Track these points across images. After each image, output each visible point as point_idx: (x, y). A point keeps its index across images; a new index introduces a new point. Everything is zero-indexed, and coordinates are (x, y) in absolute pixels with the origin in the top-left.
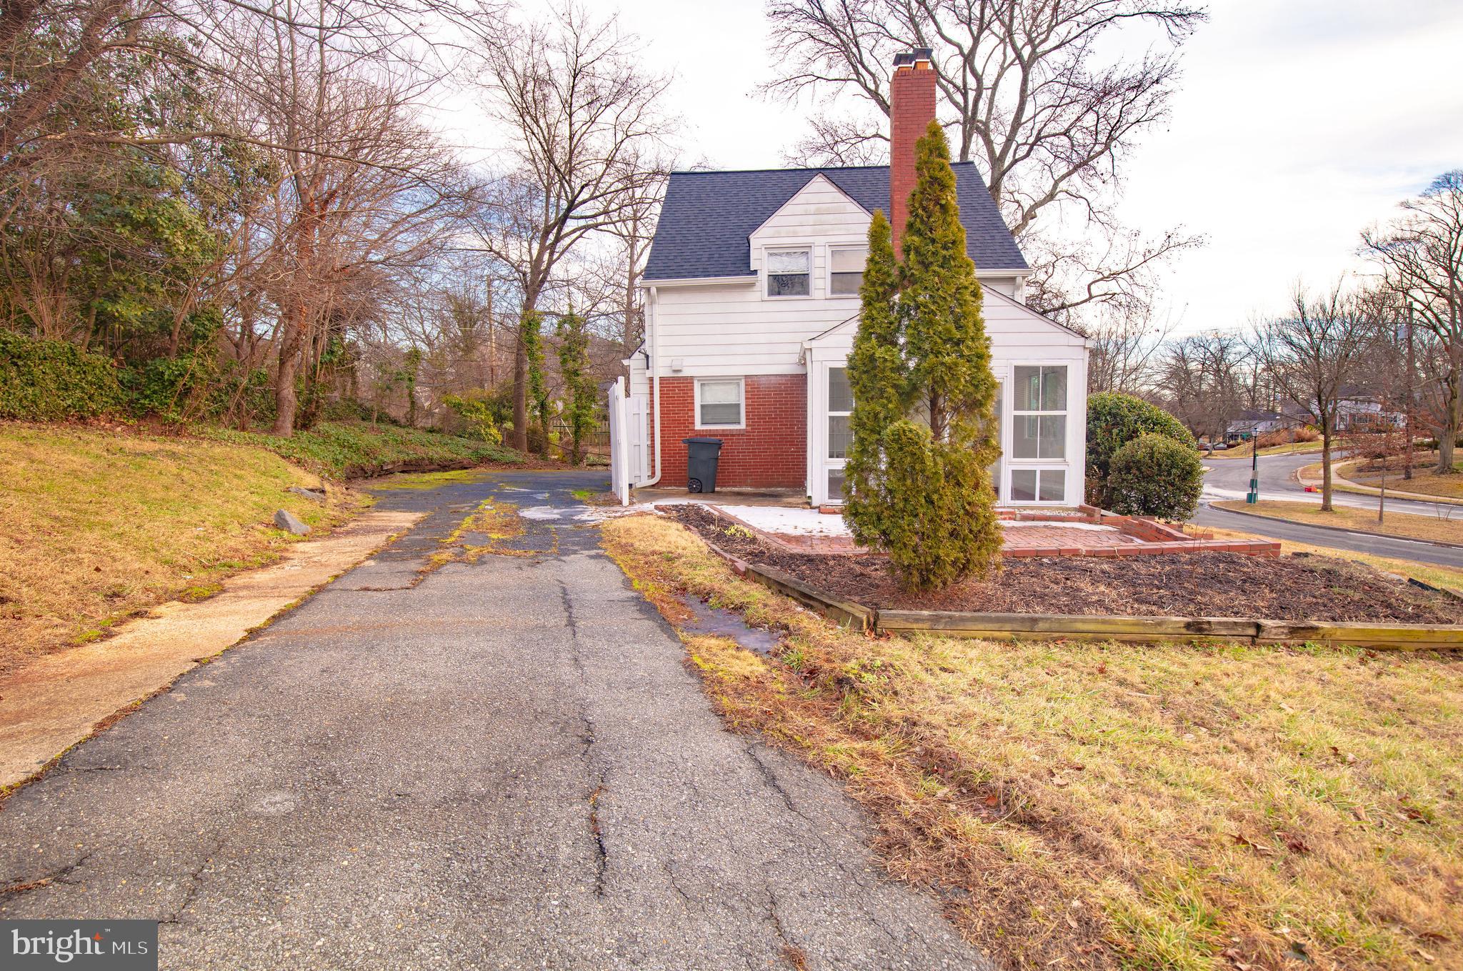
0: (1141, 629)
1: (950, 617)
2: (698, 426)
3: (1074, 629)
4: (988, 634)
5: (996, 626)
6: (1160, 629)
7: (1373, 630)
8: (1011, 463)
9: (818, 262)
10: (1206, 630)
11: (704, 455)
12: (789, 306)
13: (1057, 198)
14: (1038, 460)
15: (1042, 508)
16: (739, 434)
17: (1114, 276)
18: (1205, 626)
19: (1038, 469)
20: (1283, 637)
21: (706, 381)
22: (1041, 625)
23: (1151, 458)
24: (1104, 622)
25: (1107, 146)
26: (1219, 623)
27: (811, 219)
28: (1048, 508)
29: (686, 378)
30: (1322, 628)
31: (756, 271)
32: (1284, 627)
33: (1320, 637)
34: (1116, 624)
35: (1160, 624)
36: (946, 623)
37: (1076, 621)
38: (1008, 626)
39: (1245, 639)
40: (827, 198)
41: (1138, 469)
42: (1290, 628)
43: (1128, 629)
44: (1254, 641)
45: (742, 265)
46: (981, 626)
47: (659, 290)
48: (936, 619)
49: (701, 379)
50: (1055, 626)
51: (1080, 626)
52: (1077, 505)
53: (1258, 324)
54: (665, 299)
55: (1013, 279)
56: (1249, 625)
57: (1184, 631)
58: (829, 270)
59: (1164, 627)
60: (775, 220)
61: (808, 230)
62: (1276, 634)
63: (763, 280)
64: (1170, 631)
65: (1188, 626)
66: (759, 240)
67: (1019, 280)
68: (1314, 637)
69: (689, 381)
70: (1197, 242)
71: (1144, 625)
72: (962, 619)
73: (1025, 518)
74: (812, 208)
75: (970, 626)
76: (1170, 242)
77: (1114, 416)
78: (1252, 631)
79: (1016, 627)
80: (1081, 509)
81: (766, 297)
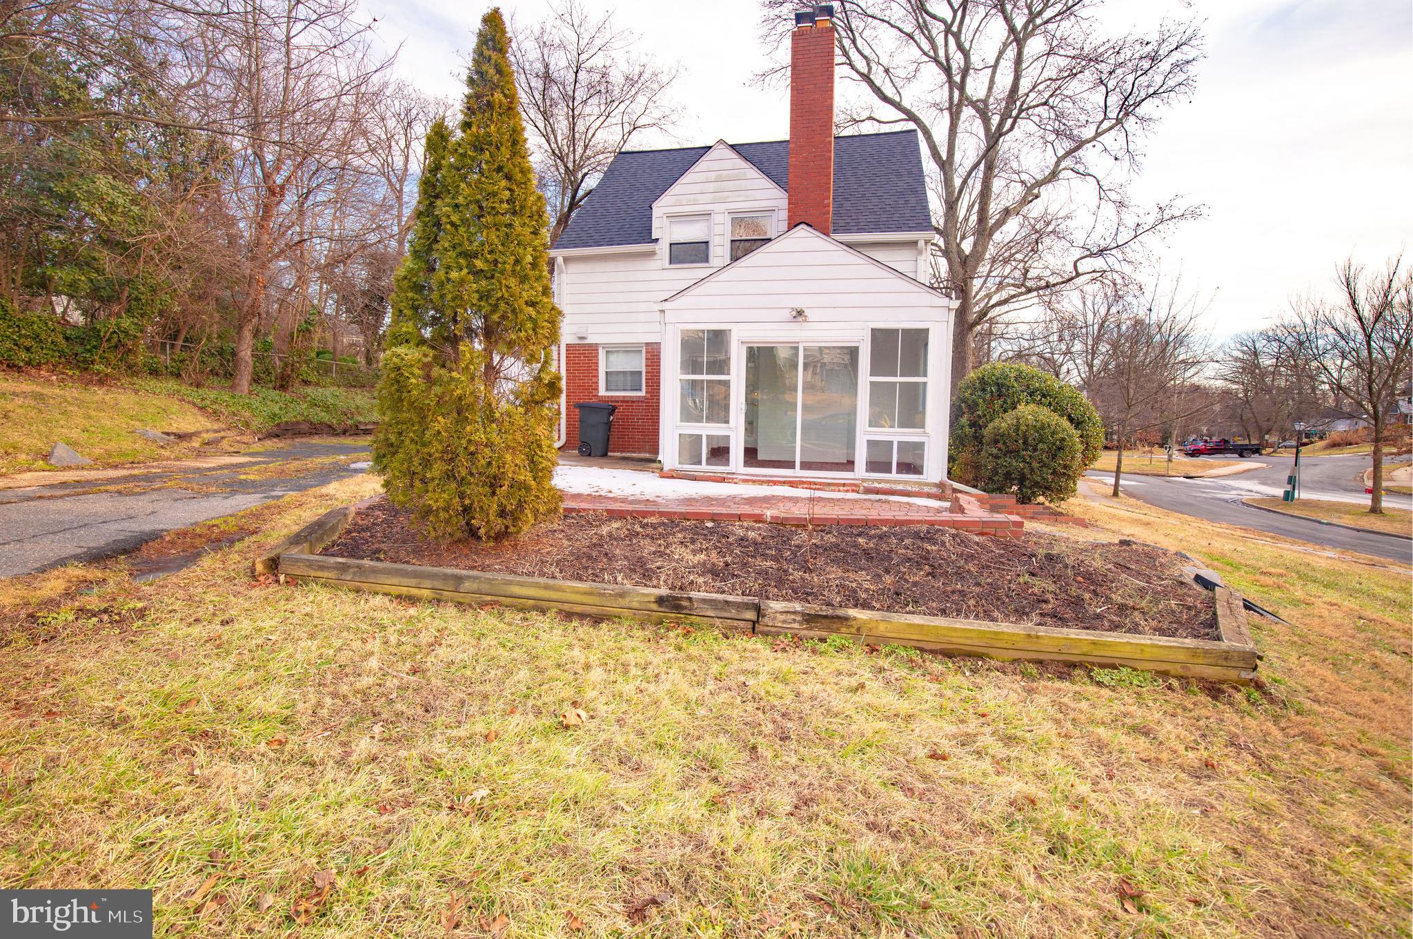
0: (596, 600)
1: (359, 567)
2: (602, 392)
3: (508, 593)
4: (404, 591)
5: (413, 582)
6: (622, 602)
7: (936, 627)
8: (866, 433)
9: (718, 229)
10: (685, 608)
11: (595, 419)
12: (689, 273)
13: (1061, 176)
14: (896, 430)
15: (899, 482)
16: (639, 401)
17: (1101, 252)
18: (685, 603)
19: (895, 440)
20: (796, 625)
21: (611, 350)
22: (467, 585)
23: (1017, 430)
24: (547, 587)
25: (1119, 121)
26: (704, 601)
27: (712, 187)
28: (906, 482)
29: (590, 345)
30: (855, 619)
31: (657, 240)
32: (794, 613)
33: (854, 630)
34: (563, 591)
35: (621, 595)
36: (354, 573)
37: (510, 583)
38: (427, 583)
39: (742, 624)
40: (727, 164)
41: (1004, 443)
42: (803, 614)
43: (578, 598)
44: (754, 629)
45: (644, 234)
46: (395, 581)
47: (566, 260)
48: (344, 568)
49: (605, 346)
50: (485, 587)
51: (517, 590)
52: (937, 481)
53: (1303, 310)
54: (574, 268)
55: (915, 243)
56: (747, 606)
57: (654, 607)
58: (729, 238)
59: (627, 600)
60: (676, 189)
61: (709, 197)
62: (784, 622)
63: (663, 249)
64: (635, 605)
65: (661, 600)
66: (661, 208)
67: (921, 244)
68: (844, 630)
69: (594, 348)
70: (1194, 214)
71: (600, 595)
72: (374, 571)
73: (868, 491)
74: (713, 176)
75: (383, 579)
76: (1164, 217)
77: (999, 386)
78: (751, 615)
79: (438, 584)
80: (941, 485)
81: (667, 265)
